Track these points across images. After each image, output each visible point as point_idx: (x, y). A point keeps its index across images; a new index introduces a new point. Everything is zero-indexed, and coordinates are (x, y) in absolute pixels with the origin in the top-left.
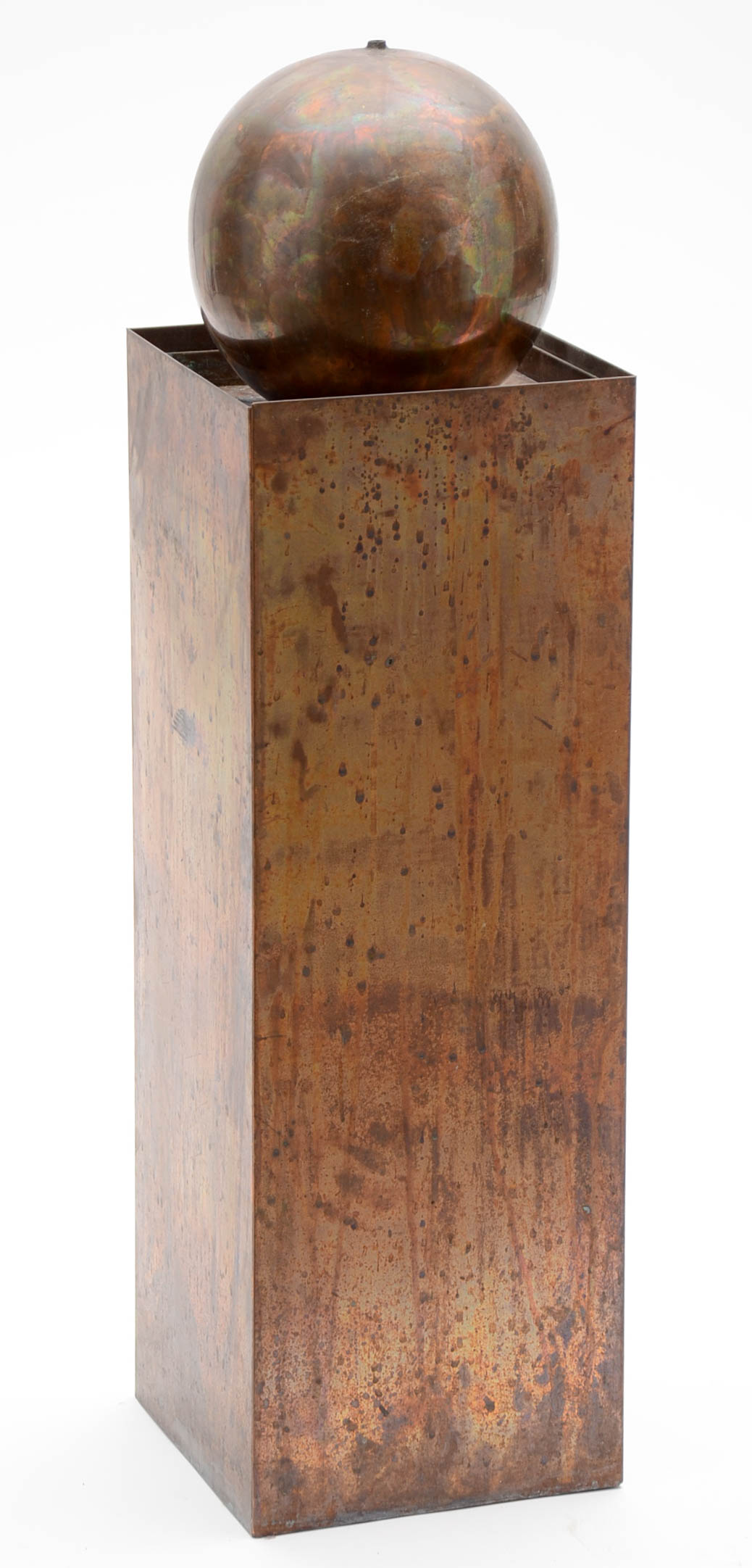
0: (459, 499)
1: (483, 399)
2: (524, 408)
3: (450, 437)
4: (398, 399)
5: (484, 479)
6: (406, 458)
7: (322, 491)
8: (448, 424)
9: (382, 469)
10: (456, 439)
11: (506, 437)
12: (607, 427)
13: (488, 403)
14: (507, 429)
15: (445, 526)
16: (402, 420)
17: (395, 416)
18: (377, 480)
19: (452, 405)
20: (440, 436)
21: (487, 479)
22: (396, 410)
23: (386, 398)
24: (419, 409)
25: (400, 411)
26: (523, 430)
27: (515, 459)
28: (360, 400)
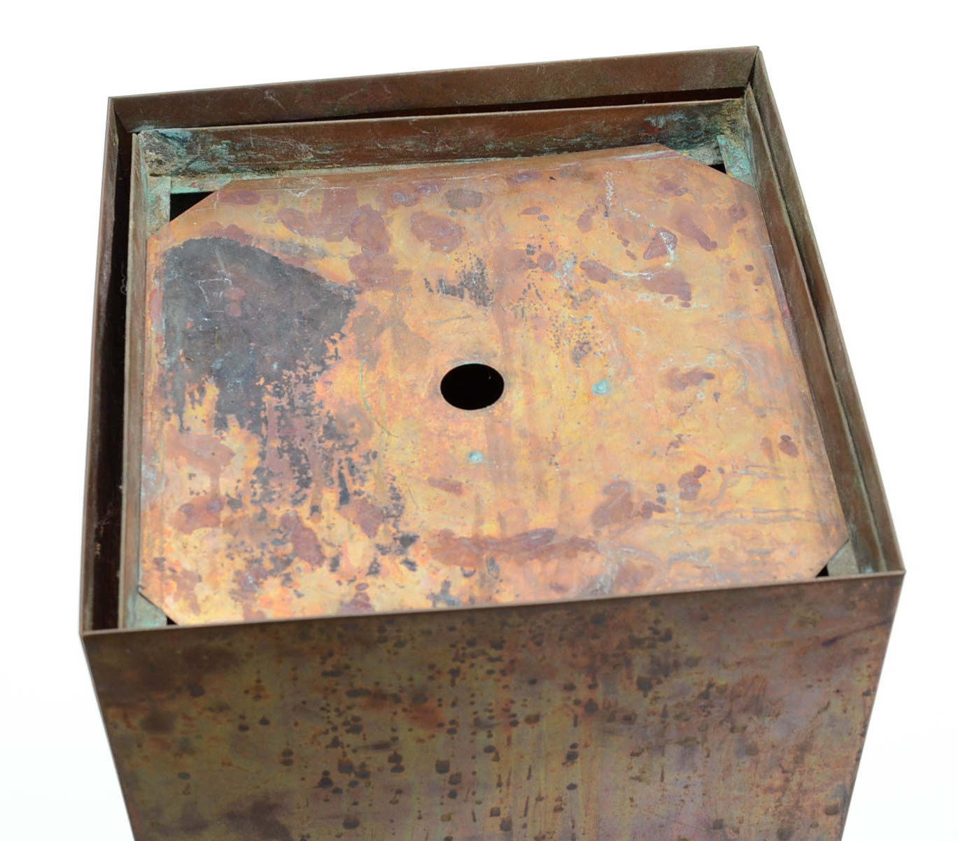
0: (520, 726)
2: (657, 622)
3: (501, 661)
5: (570, 703)
6: (411, 686)
7: (243, 728)
8: (497, 646)
9: (359, 701)
10: (513, 661)
11: (618, 655)
12: (830, 637)
14: (621, 647)
15: (492, 755)
18: (356, 712)
19: (503, 624)
20: (480, 660)
21: (577, 702)
22: (386, 634)
24: (434, 631)
25: (394, 634)
26: (653, 647)
27: (635, 680)
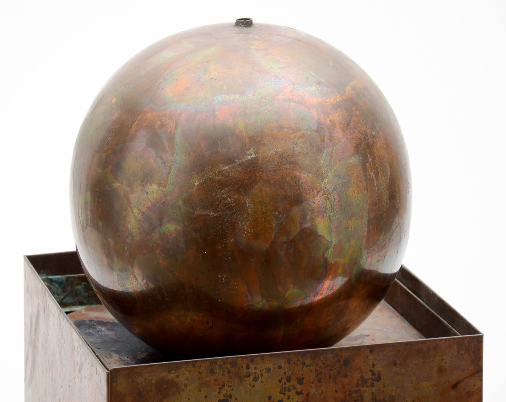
1: (333, 358)
2: (373, 365)
3: (302, 394)
4: (252, 360)
8: (300, 382)
10: (308, 395)
11: (356, 392)
12: (455, 382)
13: (339, 361)
14: (357, 385)
16: (255, 379)
17: (248, 375)
19: (303, 364)
20: (292, 393)
22: (250, 370)
23: (239, 360)
24: (272, 369)
25: (254, 371)
26: (372, 385)
28: (215, 362)
